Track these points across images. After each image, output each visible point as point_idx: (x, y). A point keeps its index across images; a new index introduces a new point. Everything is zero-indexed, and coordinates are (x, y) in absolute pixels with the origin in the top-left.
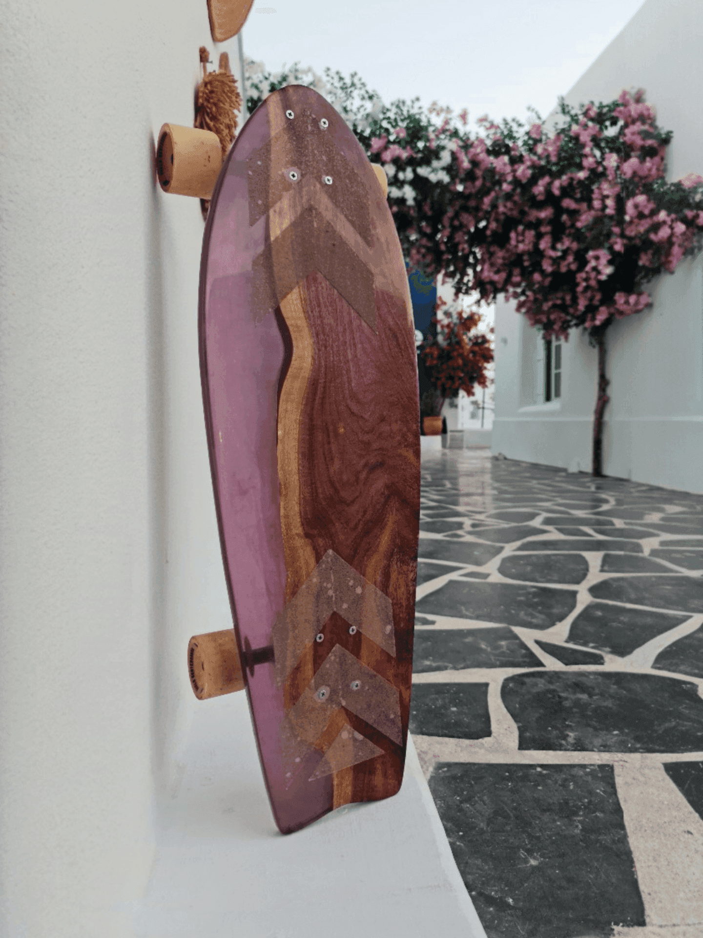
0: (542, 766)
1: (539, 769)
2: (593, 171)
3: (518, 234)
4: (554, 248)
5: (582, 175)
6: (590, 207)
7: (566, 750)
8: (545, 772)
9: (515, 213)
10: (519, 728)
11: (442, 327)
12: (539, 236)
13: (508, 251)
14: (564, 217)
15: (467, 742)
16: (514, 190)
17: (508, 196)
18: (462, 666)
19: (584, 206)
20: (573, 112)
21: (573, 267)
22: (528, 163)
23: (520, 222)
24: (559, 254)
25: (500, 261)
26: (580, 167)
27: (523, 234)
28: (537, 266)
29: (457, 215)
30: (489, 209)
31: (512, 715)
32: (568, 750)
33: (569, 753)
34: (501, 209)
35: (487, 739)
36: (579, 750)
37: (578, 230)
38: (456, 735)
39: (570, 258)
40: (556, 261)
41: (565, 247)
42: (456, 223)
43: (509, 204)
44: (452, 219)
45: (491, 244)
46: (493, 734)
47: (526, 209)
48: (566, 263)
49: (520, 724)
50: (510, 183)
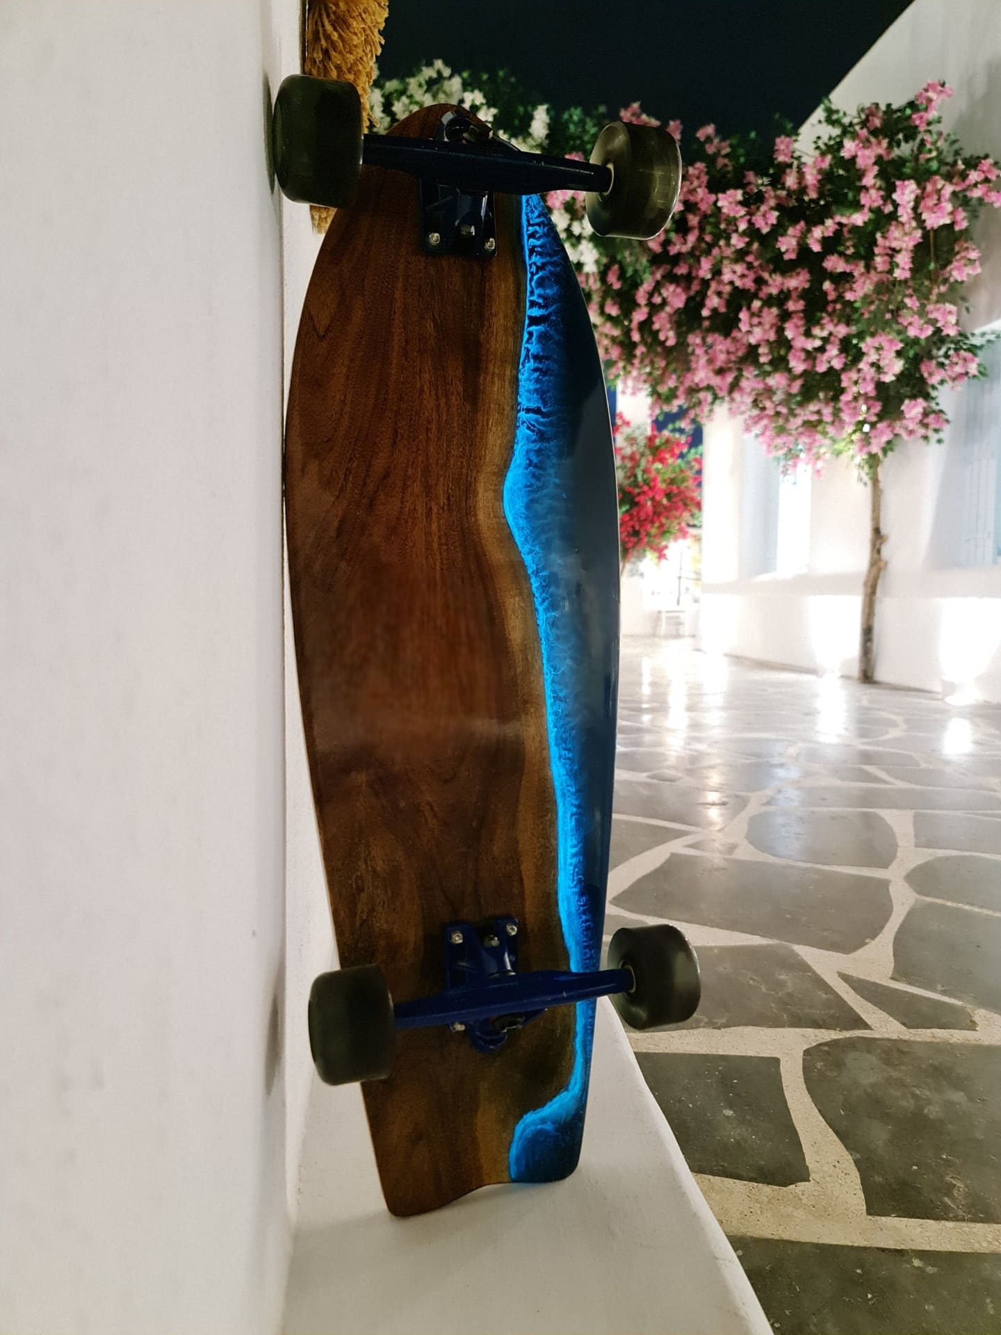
0: (923, 1254)
1: (917, 1263)
2: (877, 211)
3: (753, 315)
4: (808, 334)
5: (859, 219)
6: (869, 267)
7: (956, 1219)
8: (930, 1270)
9: (748, 284)
10: (857, 1163)
11: (623, 458)
12: (785, 316)
13: (735, 340)
14: (827, 285)
15: (767, 1190)
16: (749, 244)
17: (740, 255)
18: (724, 1021)
19: (861, 267)
20: (846, 121)
21: (837, 364)
22: (772, 203)
23: (755, 296)
24: (818, 343)
25: (722, 357)
26: (857, 206)
27: (758, 314)
28: (780, 363)
29: (658, 287)
30: (709, 276)
31: (837, 1133)
32: (963, 1220)
33: (966, 1227)
34: (727, 276)
35: (802, 1185)
36: (982, 1221)
37: (850, 304)
38: (744, 1173)
39: (833, 351)
40: (810, 356)
41: (825, 334)
42: (657, 300)
43: (740, 268)
44: (651, 295)
45: (710, 330)
46: (812, 1176)
47: (766, 275)
48: (825, 357)
49: (858, 1156)
50: (744, 233)
